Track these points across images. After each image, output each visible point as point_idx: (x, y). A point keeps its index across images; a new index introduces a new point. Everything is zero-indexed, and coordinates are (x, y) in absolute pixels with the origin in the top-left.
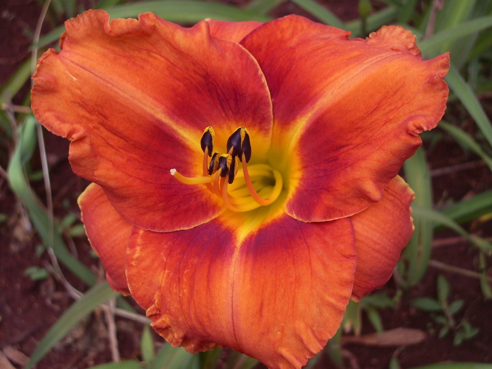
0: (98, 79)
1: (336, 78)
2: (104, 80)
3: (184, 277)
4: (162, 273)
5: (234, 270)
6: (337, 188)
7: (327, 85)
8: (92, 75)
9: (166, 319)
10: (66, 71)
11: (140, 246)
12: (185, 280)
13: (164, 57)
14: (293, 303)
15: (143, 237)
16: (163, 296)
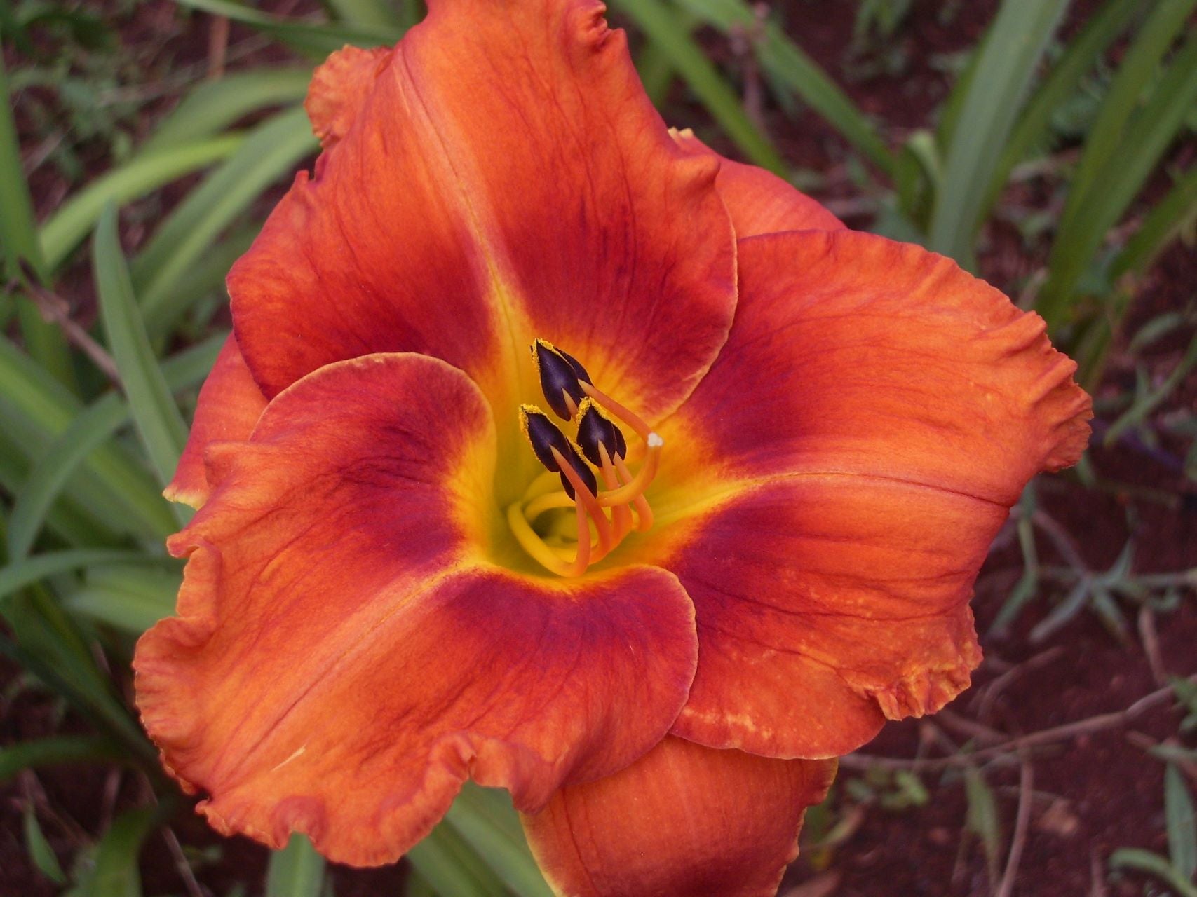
0: (316, 689)
1: (431, 177)
2: (322, 676)
3: (827, 599)
4: (806, 661)
5: (832, 474)
6: (673, 243)
7: (441, 202)
8: (302, 702)
9: (913, 673)
10: (274, 770)
11: (723, 716)
12: (835, 598)
13: (278, 552)
14: (926, 355)
15: (701, 708)
16: (860, 664)
